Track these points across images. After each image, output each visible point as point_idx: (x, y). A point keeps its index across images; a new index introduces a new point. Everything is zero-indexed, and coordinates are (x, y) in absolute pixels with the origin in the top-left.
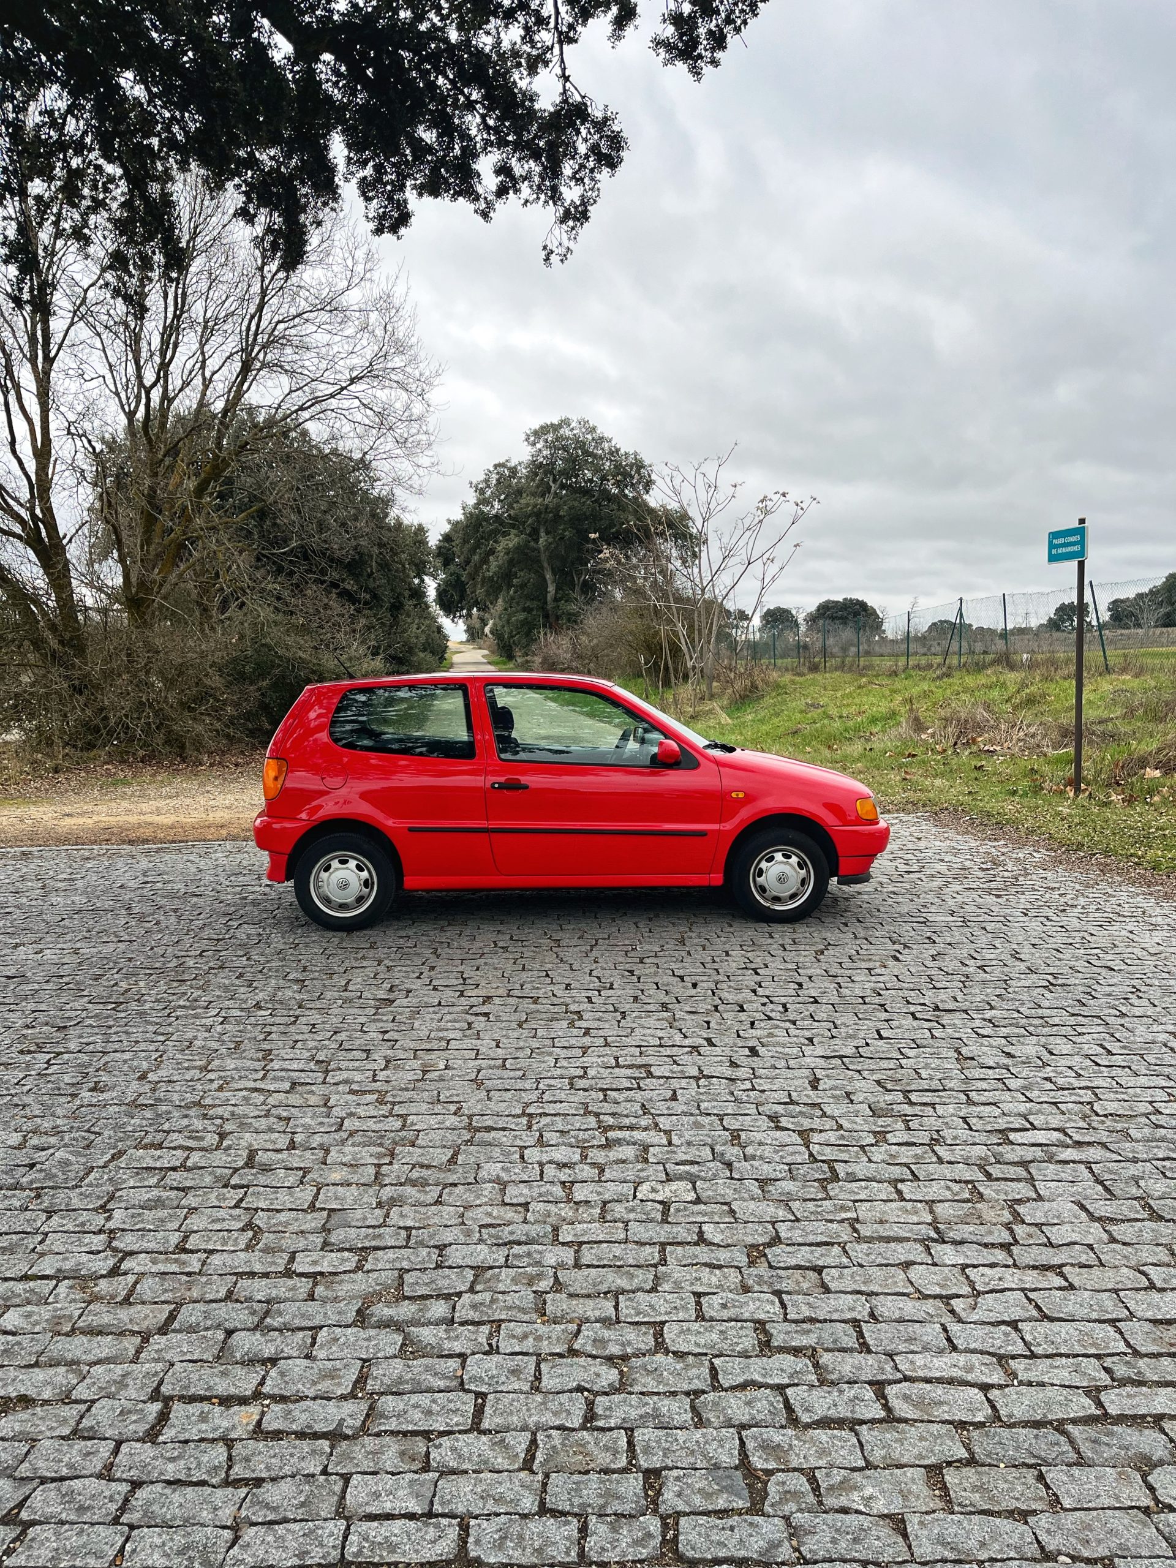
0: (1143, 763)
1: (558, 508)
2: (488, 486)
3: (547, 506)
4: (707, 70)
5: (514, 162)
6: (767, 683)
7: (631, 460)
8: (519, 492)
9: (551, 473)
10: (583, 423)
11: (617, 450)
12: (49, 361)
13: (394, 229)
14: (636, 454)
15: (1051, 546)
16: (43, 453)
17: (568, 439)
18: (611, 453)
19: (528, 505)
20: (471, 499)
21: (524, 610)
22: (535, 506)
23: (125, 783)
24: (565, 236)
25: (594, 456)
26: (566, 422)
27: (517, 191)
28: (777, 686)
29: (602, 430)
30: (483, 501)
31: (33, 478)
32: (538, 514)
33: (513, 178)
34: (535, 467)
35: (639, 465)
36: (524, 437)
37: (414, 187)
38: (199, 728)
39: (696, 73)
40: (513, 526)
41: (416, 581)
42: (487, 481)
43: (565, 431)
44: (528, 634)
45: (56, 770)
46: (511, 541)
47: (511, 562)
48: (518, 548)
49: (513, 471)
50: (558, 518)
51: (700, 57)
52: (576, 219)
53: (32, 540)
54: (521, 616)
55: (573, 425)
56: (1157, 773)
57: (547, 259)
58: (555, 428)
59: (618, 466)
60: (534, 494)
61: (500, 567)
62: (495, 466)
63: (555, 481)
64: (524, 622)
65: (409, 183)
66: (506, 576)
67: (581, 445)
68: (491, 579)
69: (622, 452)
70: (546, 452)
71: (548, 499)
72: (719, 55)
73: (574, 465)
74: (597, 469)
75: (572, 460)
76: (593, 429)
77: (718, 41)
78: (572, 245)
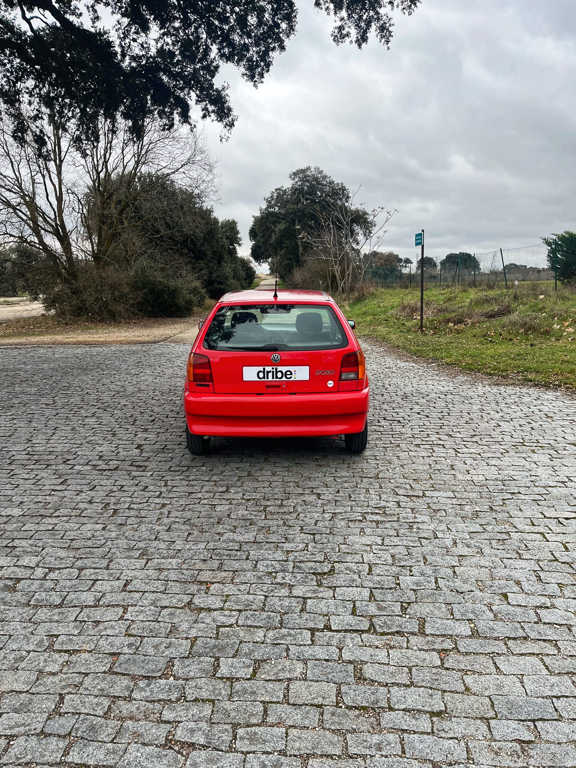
0: (448, 321)
1: (304, 210)
2: (273, 199)
3: (299, 210)
4: (260, 85)
5: (209, 106)
6: (368, 293)
7: (340, 186)
8: (287, 202)
9: (302, 192)
10: (317, 169)
11: (333, 182)
12: (61, 161)
13: (169, 129)
14: (342, 184)
15: (416, 240)
16: (60, 199)
17: (309, 176)
18: (330, 183)
19: (290, 209)
20: (264, 206)
21: (288, 259)
22: (293, 209)
23: (91, 329)
24: (227, 133)
25: (323, 185)
26: (308, 168)
27: (210, 116)
28: (373, 294)
29: (326, 172)
30: (269, 206)
31: (56, 210)
32: (295, 213)
33: (209, 112)
34: (295, 190)
35: (343, 189)
36: (289, 176)
37: (177, 113)
38: (119, 308)
39: (255, 86)
40: (284, 219)
41: (231, 247)
42: (272, 197)
43: (308, 173)
44: (290, 271)
45: (66, 324)
46: (281, 226)
47: (282, 236)
48: (285, 230)
49: (285, 192)
50: (304, 215)
51: (256, 81)
52: (231, 126)
53: (56, 233)
54: (286, 262)
55: (312, 169)
56: (452, 325)
57: (221, 140)
58: (303, 171)
59: (333, 189)
60: (293, 203)
61: (276, 239)
62: (276, 190)
63: (303, 197)
64: (288, 265)
65: (175, 112)
66: (280, 243)
67: (316, 179)
68: (273, 244)
69: (335, 182)
70: (299, 183)
71: (300, 205)
72: (263, 80)
73: (312, 190)
74: (322, 191)
75: (312, 187)
76: (321, 172)
77: (262, 76)
78: (229, 135)
